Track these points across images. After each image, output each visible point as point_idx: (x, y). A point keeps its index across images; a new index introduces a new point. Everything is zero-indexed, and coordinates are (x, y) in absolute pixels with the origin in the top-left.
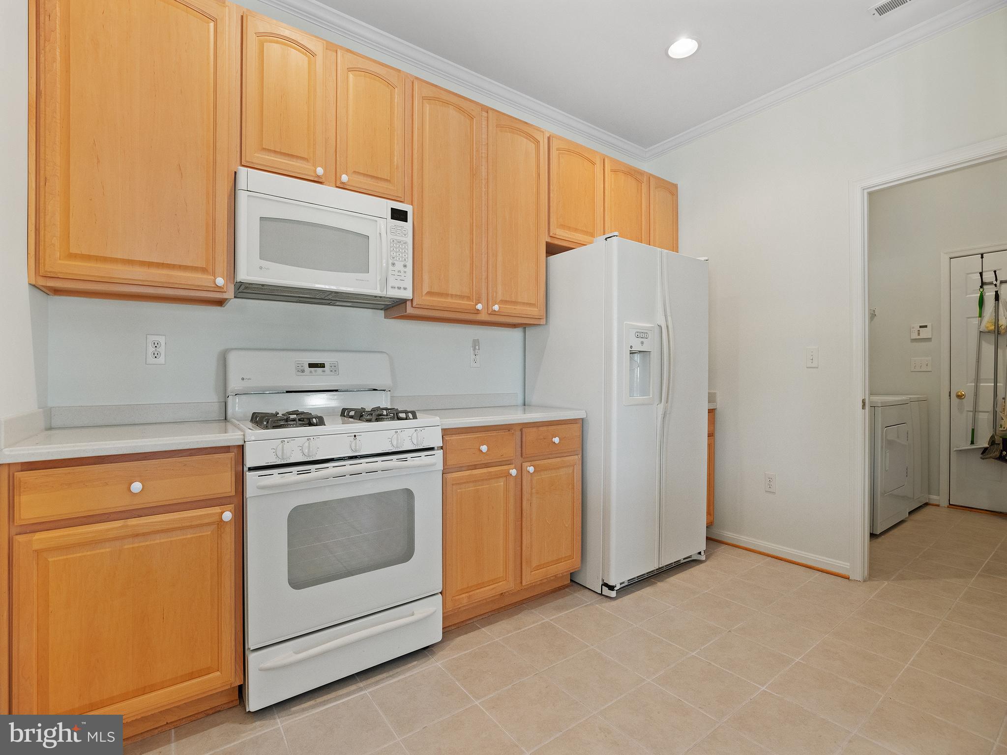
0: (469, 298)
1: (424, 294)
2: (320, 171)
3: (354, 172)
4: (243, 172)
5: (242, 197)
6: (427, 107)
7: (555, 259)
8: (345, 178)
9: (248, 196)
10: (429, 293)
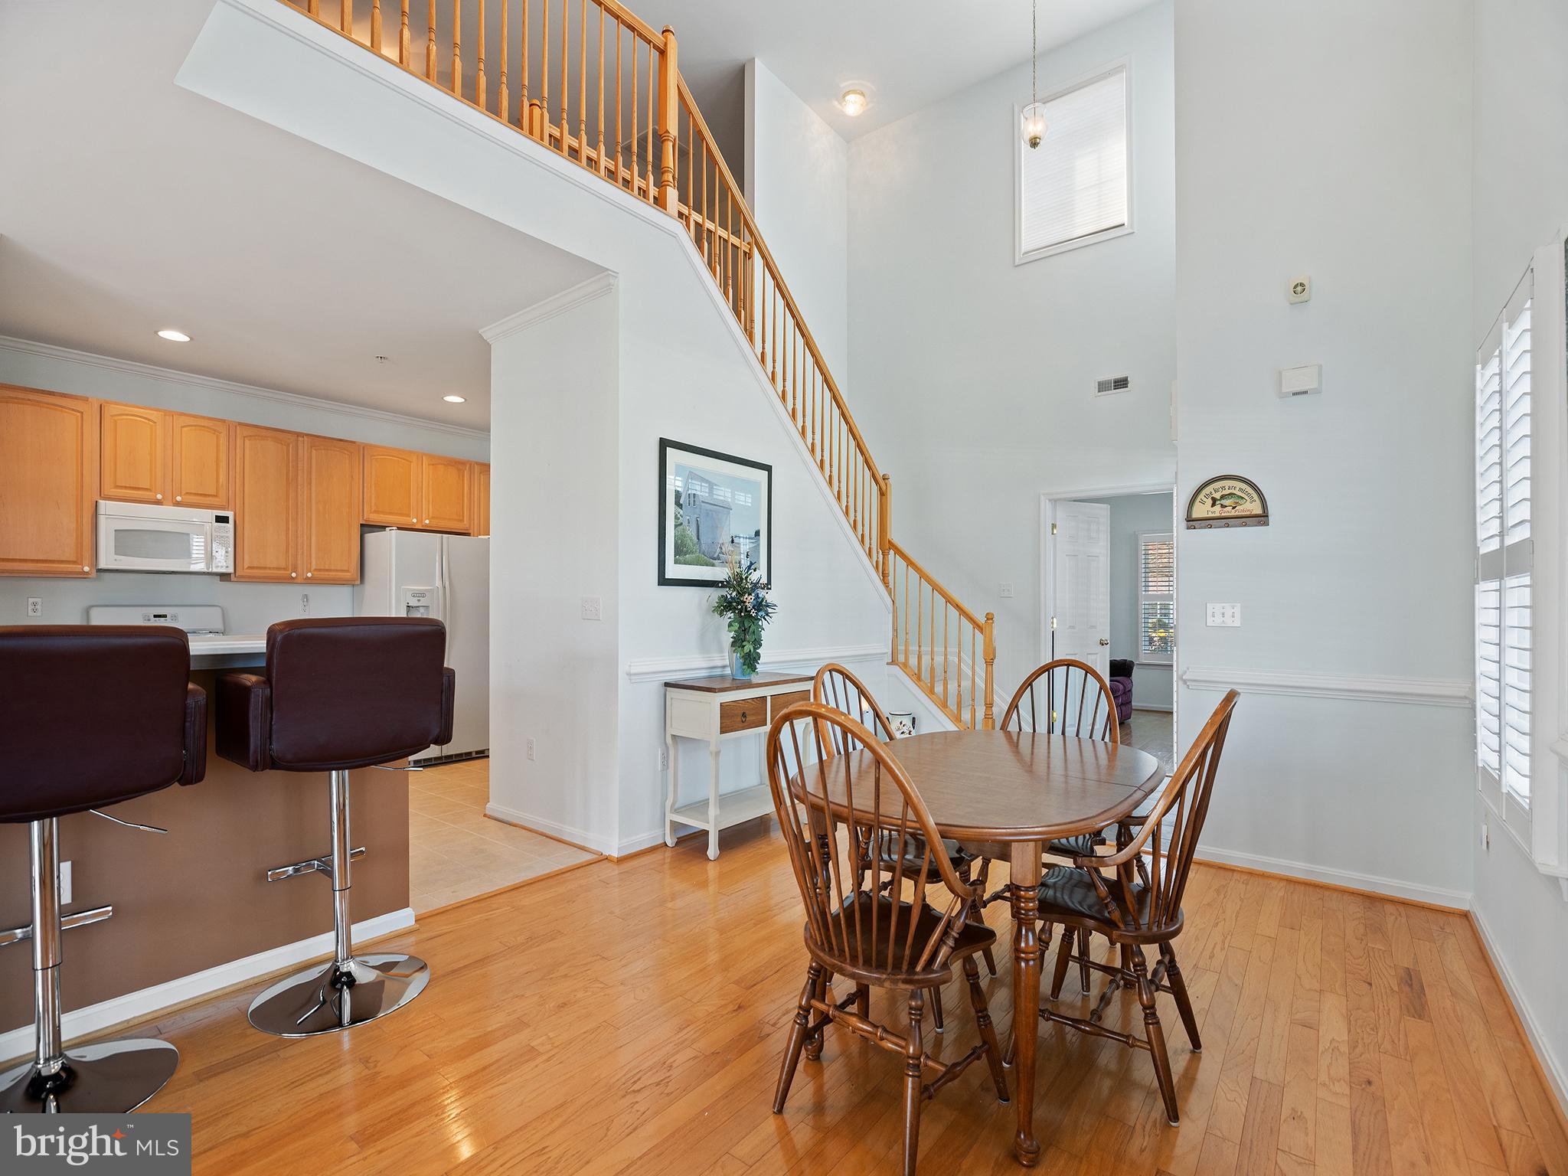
0: (285, 569)
1: (245, 567)
2: (159, 496)
3: (187, 493)
4: (102, 503)
5: (102, 520)
6: (247, 442)
7: (371, 538)
8: (179, 498)
9: (107, 518)
10: (249, 568)
